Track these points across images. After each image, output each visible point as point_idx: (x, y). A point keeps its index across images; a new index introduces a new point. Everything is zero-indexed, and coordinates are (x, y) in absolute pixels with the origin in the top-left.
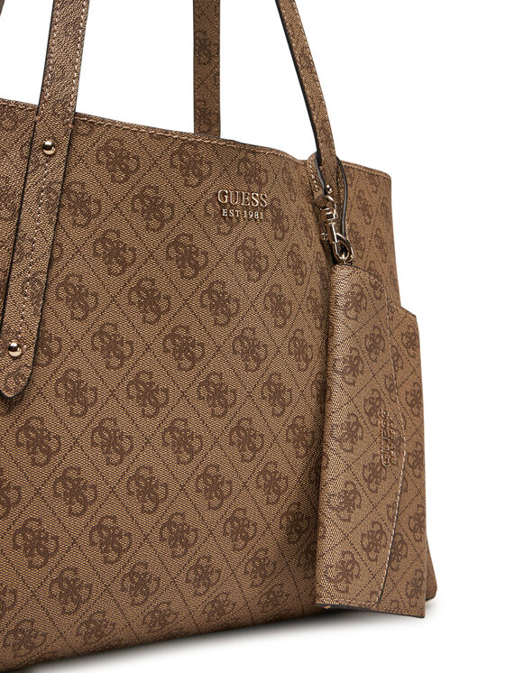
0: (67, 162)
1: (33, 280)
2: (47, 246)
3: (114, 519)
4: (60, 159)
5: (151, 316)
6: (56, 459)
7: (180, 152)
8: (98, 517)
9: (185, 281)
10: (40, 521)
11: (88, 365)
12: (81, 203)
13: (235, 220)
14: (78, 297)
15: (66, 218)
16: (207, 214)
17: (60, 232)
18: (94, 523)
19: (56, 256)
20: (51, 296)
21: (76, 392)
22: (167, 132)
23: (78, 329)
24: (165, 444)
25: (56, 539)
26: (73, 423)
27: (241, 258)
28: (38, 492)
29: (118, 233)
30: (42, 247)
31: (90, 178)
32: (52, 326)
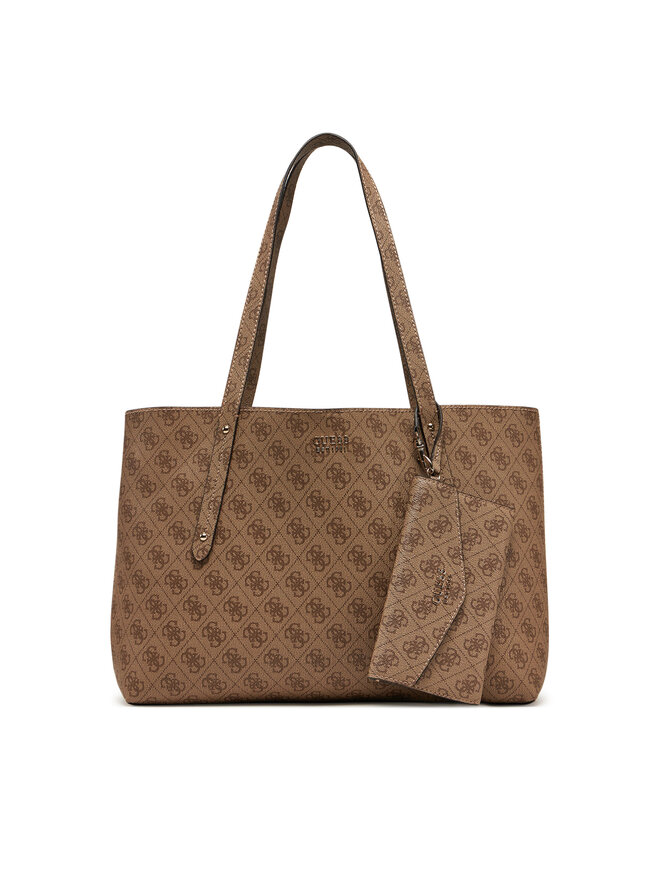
0: (234, 436)
1: (215, 501)
2: (223, 482)
3: (257, 624)
4: (231, 434)
5: (280, 514)
6: (225, 592)
7: (291, 420)
8: (248, 623)
9: (297, 492)
10: (216, 624)
11: (245, 543)
12: (243, 456)
13: (326, 453)
14: (240, 507)
15: (234, 464)
16: (307, 452)
17: (231, 472)
18: (246, 626)
19: (229, 486)
20: (225, 507)
21: (238, 558)
22: (284, 409)
23: (240, 524)
24: (287, 586)
25: (225, 633)
26: (235, 573)
27: (330, 475)
28: (215, 609)
29: (262, 469)
30: (220, 483)
31: (247, 441)
32: (225, 524)
